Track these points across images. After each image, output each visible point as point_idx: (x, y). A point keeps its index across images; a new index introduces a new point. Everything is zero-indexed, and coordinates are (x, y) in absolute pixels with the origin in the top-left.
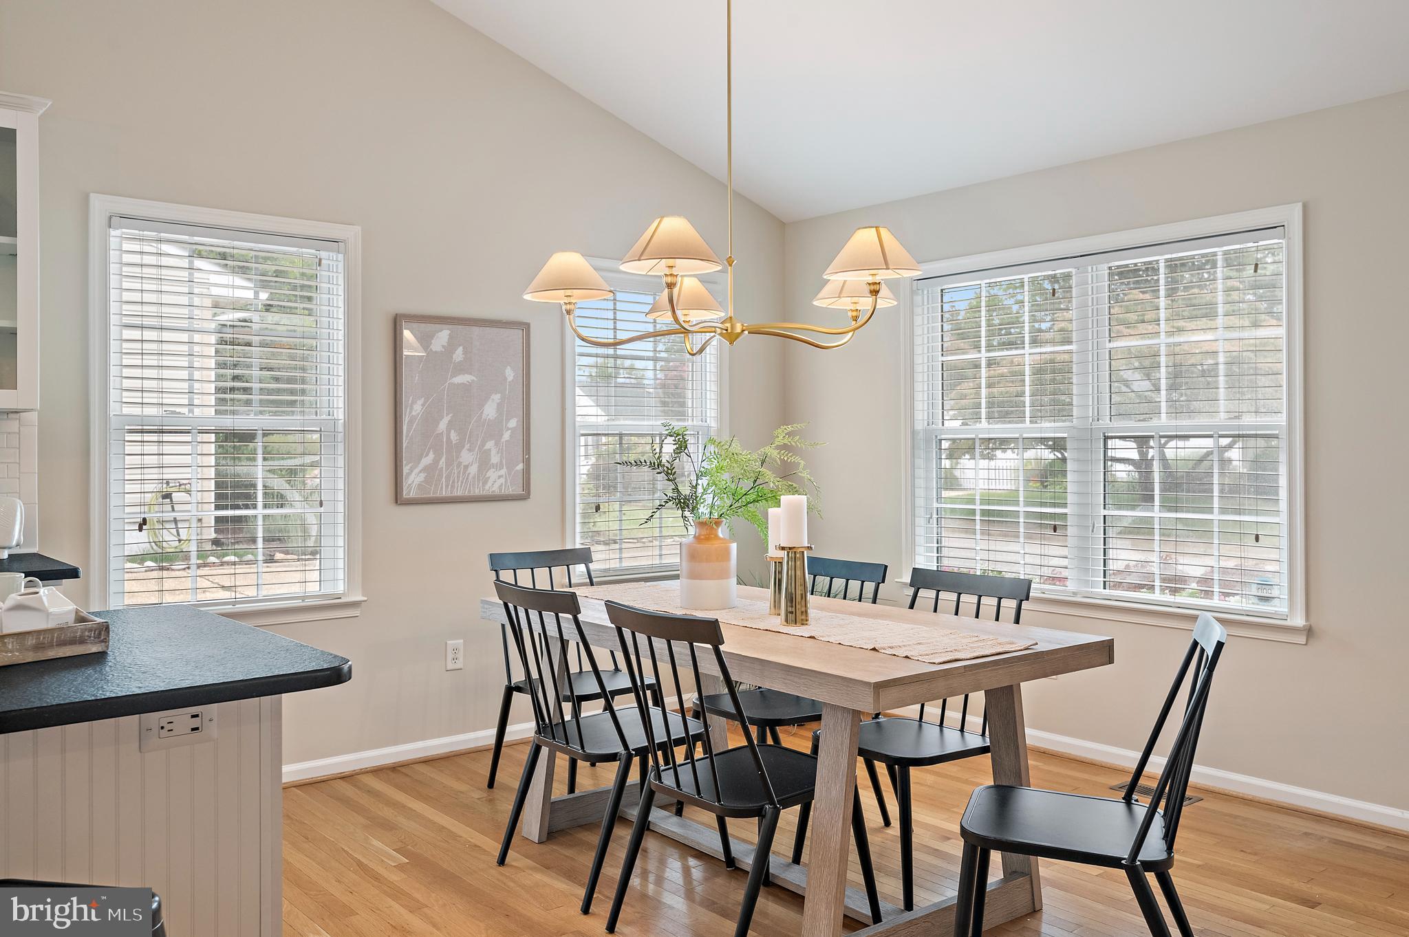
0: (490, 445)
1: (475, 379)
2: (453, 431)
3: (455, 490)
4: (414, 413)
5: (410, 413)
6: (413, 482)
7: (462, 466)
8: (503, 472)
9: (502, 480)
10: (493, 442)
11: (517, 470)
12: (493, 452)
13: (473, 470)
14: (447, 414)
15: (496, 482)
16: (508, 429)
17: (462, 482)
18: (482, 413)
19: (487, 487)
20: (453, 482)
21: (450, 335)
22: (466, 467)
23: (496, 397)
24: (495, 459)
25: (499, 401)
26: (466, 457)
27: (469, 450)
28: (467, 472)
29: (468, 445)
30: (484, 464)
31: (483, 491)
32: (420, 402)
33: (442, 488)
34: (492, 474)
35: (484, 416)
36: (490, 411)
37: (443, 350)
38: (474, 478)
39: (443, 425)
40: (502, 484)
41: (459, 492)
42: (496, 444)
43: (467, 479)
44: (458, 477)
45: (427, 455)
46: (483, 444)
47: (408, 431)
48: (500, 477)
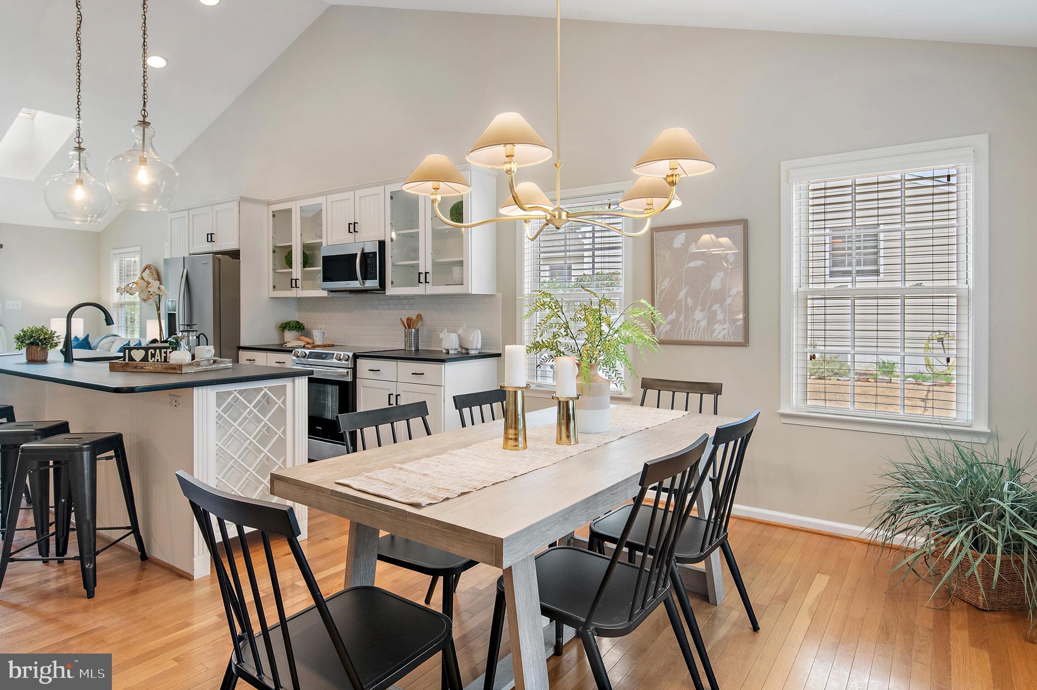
0: (716, 307)
1: (704, 263)
2: (689, 298)
3: (691, 337)
4: (662, 288)
5: (661, 287)
6: (662, 330)
7: (695, 321)
8: (726, 326)
9: (726, 332)
10: (719, 305)
11: (738, 325)
12: (719, 312)
13: (704, 324)
14: (685, 288)
15: (721, 332)
16: (730, 296)
17: (695, 332)
18: (710, 285)
19: (714, 336)
20: (689, 331)
21: (686, 236)
22: (699, 322)
23: (721, 274)
24: (720, 317)
25: (722, 277)
26: (698, 315)
27: (701, 311)
28: (699, 326)
29: (700, 307)
30: (712, 319)
31: (711, 338)
32: (667, 281)
33: (681, 335)
34: (718, 327)
35: (711, 288)
36: (716, 284)
37: (681, 246)
38: (704, 329)
39: (682, 294)
40: (725, 334)
41: (693, 338)
42: (721, 306)
43: (699, 330)
44: (693, 329)
45: (672, 314)
46: (711, 306)
47: (659, 298)
48: (723, 329)
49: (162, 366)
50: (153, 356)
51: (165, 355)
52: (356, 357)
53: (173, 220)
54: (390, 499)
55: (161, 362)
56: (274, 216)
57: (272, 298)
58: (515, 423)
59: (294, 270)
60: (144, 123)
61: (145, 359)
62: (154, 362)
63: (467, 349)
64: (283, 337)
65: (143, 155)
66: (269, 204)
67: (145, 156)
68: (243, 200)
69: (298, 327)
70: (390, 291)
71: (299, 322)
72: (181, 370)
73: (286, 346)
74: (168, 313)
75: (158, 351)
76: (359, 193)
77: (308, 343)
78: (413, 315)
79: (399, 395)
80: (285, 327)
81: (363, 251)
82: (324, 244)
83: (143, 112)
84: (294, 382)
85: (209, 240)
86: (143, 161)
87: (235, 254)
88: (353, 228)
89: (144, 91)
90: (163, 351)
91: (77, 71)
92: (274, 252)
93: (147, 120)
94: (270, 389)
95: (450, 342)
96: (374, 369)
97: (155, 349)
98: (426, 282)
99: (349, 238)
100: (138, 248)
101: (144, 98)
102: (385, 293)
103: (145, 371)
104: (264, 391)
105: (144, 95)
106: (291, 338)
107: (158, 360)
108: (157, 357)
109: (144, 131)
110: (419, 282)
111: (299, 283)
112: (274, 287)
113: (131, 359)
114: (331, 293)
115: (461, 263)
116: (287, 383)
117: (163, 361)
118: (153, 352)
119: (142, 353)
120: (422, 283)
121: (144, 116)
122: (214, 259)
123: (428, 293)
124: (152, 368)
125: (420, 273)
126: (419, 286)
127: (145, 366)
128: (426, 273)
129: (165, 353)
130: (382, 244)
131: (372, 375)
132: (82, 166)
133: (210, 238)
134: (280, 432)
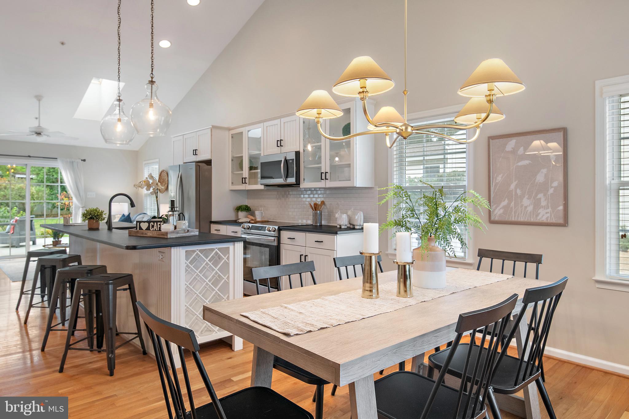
0: (540, 196)
1: (531, 162)
2: (518, 189)
3: (520, 218)
4: (497, 181)
5: (495, 181)
6: (497, 213)
7: (524, 207)
8: (549, 210)
9: (549, 215)
10: (542, 194)
11: (558, 210)
12: (543, 200)
13: (530, 209)
14: (515, 181)
15: (544, 215)
16: (552, 187)
17: (523, 215)
18: (535, 179)
19: (538, 218)
20: (519, 214)
21: (516, 142)
22: (526, 207)
23: (544, 171)
24: (543, 203)
25: (546, 173)
26: (526, 202)
27: (528, 199)
28: (527, 210)
29: (527, 196)
30: (537, 205)
31: (536, 219)
32: (500, 176)
33: (512, 217)
34: (542, 211)
35: (536, 181)
36: (540, 178)
37: (512, 150)
38: (530, 212)
39: (512, 187)
40: (548, 217)
41: (522, 219)
42: (545, 195)
43: (527, 213)
44: (521, 212)
45: (504, 201)
46: (536, 196)
47: (495, 189)
48: (547, 213)
49: (157, 233)
50: (153, 226)
51: (159, 226)
52: (280, 230)
53: (175, 142)
54: (271, 329)
55: (157, 231)
56: (232, 137)
57: (231, 190)
58: (371, 279)
59: (244, 172)
60: (152, 82)
61: (148, 229)
62: (153, 230)
63: (354, 225)
64: (237, 216)
65: (151, 102)
66: (229, 129)
67: (152, 102)
68: (214, 127)
69: (247, 209)
70: (303, 185)
71: (247, 206)
72: (167, 236)
73: (238, 221)
74: (171, 200)
75: (155, 223)
76: (283, 120)
77: (252, 220)
78: (319, 201)
79: (307, 256)
80: (239, 209)
81: (285, 159)
82: (262, 155)
83: (151, 75)
84: (234, 245)
85: (194, 154)
86: (151, 105)
87: (208, 162)
88: (280, 144)
89: (152, 62)
90: (159, 223)
91: (118, 53)
92: (232, 160)
93: (153, 80)
94: (219, 249)
95: (343, 220)
96: (291, 238)
97: (154, 222)
98: (326, 179)
99: (277, 150)
100: (157, 160)
101: (152, 66)
102: (300, 187)
103: (147, 236)
104: (215, 251)
105: (152, 64)
106: (242, 216)
107: (155, 229)
108: (155, 227)
109: (152, 86)
110: (322, 179)
111: (247, 181)
112: (232, 183)
113: (140, 228)
114: (266, 187)
115: (349, 166)
116: (230, 246)
117: (158, 230)
118: (153, 224)
119: (147, 224)
120: (323, 179)
121: (152, 78)
122: (196, 166)
123: (328, 186)
124: (151, 234)
125: (322, 173)
126: (321, 182)
127: (147, 233)
128: (326, 173)
129: (160, 225)
130: (298, 154)
131: (289, 241)
132: (120, 111)
133: (195, 152)
134: (225, 278)
